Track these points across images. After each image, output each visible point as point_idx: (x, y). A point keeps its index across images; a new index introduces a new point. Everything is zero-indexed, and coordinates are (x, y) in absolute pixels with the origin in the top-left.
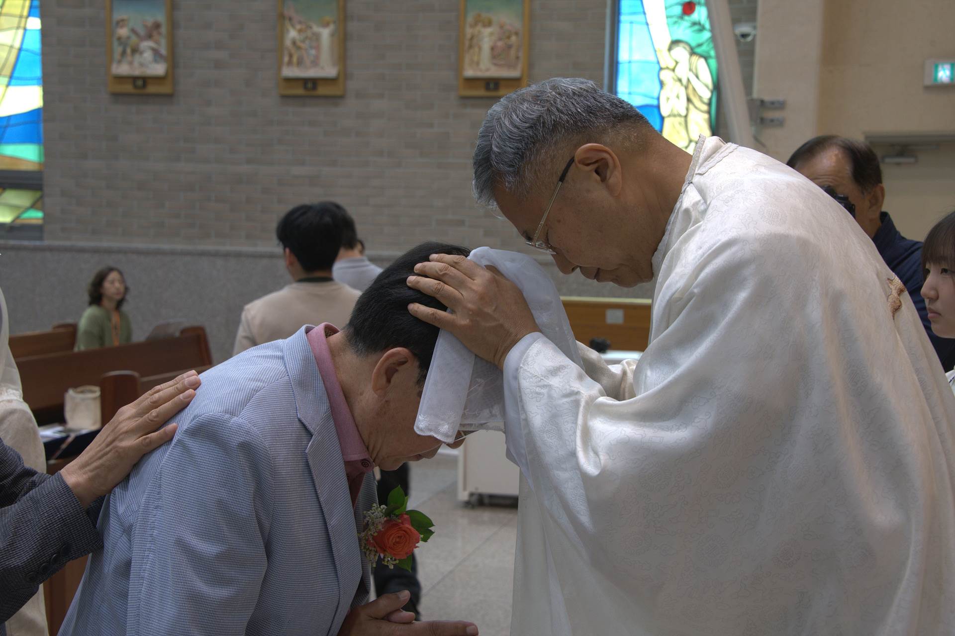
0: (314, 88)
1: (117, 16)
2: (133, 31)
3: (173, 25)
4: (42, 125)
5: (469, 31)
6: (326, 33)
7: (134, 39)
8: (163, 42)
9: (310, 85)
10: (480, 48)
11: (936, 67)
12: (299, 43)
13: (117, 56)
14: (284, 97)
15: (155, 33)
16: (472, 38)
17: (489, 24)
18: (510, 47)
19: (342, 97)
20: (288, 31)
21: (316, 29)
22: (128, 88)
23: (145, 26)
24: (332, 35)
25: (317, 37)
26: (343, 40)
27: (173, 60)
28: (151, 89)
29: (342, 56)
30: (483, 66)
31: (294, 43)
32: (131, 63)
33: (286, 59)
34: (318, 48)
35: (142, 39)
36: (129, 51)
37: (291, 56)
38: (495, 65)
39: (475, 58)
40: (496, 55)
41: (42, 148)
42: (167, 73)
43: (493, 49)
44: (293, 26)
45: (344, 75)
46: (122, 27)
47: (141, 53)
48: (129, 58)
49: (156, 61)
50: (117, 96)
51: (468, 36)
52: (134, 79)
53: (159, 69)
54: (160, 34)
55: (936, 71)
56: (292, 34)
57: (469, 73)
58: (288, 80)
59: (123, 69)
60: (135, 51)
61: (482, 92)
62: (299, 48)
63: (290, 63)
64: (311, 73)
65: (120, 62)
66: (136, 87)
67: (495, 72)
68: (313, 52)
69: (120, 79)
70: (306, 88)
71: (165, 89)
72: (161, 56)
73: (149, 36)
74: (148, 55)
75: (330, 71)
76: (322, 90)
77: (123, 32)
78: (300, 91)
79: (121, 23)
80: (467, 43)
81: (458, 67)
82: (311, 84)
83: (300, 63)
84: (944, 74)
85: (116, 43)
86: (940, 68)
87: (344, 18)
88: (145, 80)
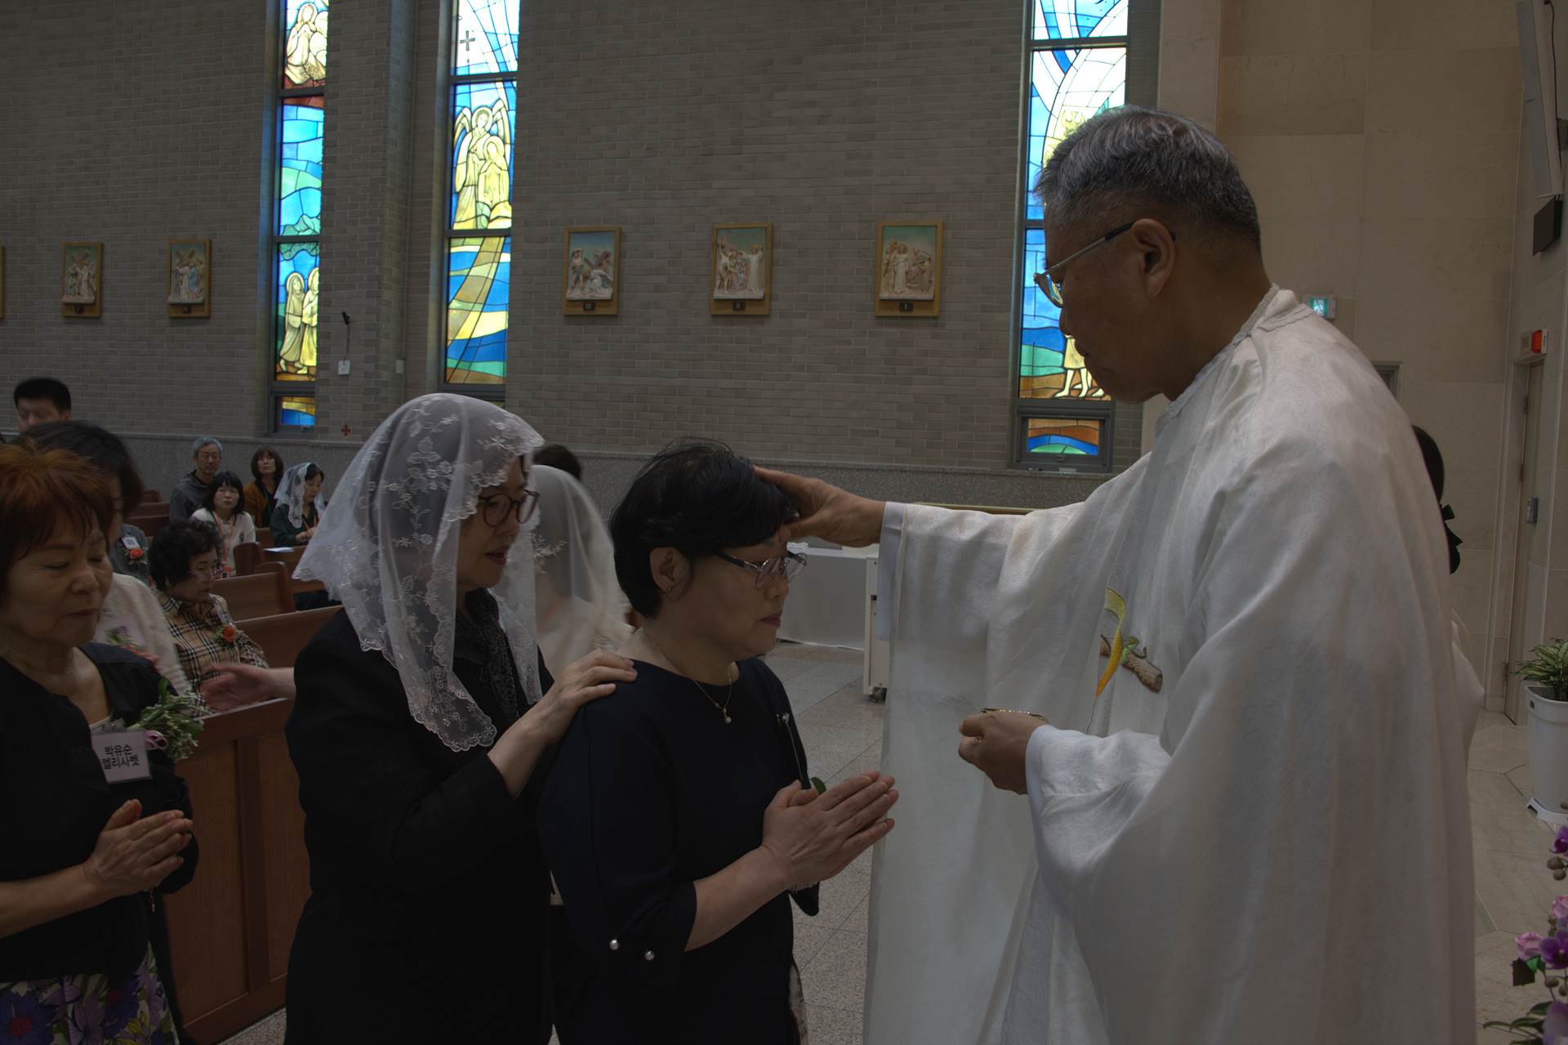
0: (743, 307)
1: (573, 249)
2: (586, 260)
3: (620, 254)
4: (506, 344)
5: (885, 257)
6: (754, 259)
7: (587, 267)
8: (611, 269)
9: (738, 306)
10: (895, 273)
12: (729, 268)
13: (571, 283)
14: (714, 316)
15: (604, 261)
16: (888, 264)
17: (905, 251)
18: (923, 272)
19: (767, 316)
20: (721, 257)
21: (745, 255)
22: (580, 310)
23: (597, 256)
24: (760, 261)
25: (747, 263)
26: (770, 266)
27: (618, 285)
28: (599, 311)
29: (769, 280)
30: (897, 289)
31: (726, 268)
32: (583, 289)
33: (718, 282)
34: (747, 273)
35: (593, 267)
36: (581, 278)
37: (722, 279)
38: (910, 287)
39: (891, 282)
40: (910, 278)
41: (505, 363)
42: (612, 295)
43: (907, 273)
44: (725, 254)
45: (770, 296)
46: (576, 258)
47: (592, 280)
48: (582, 284)
49: (603, 286)
50: (569, 317)
51: (886, 262)
52: (585, 302)
53: (606, 293)
54: (608, 262)
56: (725, 260)
57: (885, 295)
58: (719, 301)
59: (576, 294)
60: (586, 278)
61: (898, 313)
62: (730, 272)
63: (721, 286)
64: (740, 295)
65: (573, 288)
66: (585, 309)
67: (909, 295)
68: (742, 275)
69: (572, 302)
70: (734, 309)
71: (611, 311)
72: (609, 282)
73: (600, 265)
74: (598, 281)
75: (758, 294)
76: (749, 310)
77: (578, 262)
78: (730, 311)
79: (575, 254)
80: (884, 268)
81: (875, 291)
82: (740, 304)
83: (730, 286)
85: (571, 272)
87: (772, 244)
88: (593, 303)
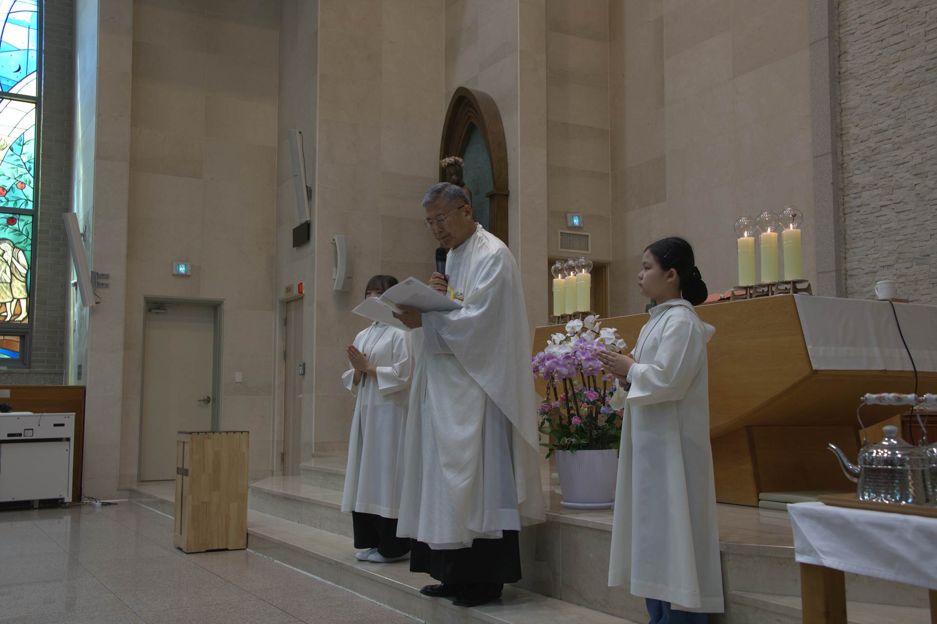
11: (179, 265)
55: (179, 268)
84: (182, 269)
86: (180, 266)
